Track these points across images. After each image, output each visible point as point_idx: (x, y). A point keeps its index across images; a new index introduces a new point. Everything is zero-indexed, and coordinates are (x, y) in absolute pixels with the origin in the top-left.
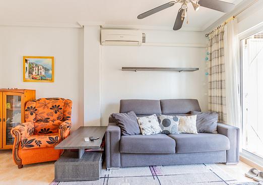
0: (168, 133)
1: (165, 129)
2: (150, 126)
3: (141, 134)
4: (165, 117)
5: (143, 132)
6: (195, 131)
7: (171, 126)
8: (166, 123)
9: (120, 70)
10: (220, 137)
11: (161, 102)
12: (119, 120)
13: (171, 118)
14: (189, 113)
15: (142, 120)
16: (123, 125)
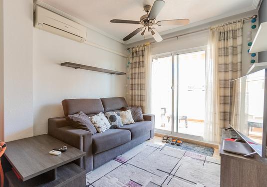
0: (115, 127)
1: (113, 124)
2: (103, 124)
3: (98, 132)
4: (111, 114)
5: (101, 130)
6: (133, 122)
7: (117, 120)
8: (112, 119)
9: (59, 64)
10: (148, 122)
11: (102, 100)
12: (79, 122)
13: (115, 114)
14: (123, 109)
15: (95, 118)
16: (86, 126)
